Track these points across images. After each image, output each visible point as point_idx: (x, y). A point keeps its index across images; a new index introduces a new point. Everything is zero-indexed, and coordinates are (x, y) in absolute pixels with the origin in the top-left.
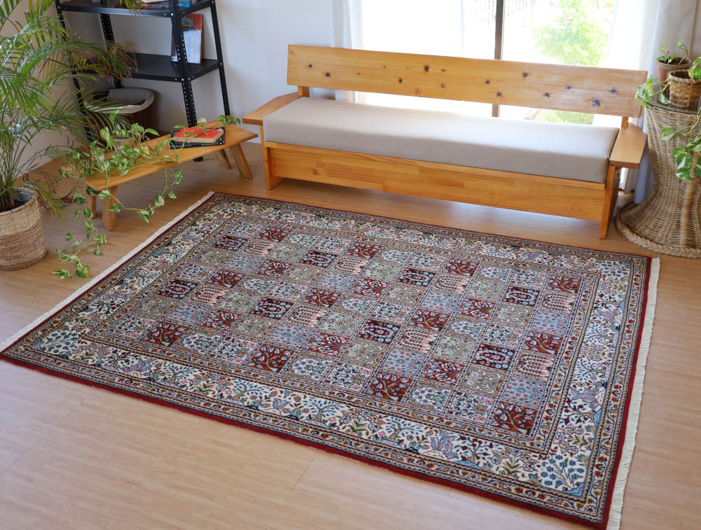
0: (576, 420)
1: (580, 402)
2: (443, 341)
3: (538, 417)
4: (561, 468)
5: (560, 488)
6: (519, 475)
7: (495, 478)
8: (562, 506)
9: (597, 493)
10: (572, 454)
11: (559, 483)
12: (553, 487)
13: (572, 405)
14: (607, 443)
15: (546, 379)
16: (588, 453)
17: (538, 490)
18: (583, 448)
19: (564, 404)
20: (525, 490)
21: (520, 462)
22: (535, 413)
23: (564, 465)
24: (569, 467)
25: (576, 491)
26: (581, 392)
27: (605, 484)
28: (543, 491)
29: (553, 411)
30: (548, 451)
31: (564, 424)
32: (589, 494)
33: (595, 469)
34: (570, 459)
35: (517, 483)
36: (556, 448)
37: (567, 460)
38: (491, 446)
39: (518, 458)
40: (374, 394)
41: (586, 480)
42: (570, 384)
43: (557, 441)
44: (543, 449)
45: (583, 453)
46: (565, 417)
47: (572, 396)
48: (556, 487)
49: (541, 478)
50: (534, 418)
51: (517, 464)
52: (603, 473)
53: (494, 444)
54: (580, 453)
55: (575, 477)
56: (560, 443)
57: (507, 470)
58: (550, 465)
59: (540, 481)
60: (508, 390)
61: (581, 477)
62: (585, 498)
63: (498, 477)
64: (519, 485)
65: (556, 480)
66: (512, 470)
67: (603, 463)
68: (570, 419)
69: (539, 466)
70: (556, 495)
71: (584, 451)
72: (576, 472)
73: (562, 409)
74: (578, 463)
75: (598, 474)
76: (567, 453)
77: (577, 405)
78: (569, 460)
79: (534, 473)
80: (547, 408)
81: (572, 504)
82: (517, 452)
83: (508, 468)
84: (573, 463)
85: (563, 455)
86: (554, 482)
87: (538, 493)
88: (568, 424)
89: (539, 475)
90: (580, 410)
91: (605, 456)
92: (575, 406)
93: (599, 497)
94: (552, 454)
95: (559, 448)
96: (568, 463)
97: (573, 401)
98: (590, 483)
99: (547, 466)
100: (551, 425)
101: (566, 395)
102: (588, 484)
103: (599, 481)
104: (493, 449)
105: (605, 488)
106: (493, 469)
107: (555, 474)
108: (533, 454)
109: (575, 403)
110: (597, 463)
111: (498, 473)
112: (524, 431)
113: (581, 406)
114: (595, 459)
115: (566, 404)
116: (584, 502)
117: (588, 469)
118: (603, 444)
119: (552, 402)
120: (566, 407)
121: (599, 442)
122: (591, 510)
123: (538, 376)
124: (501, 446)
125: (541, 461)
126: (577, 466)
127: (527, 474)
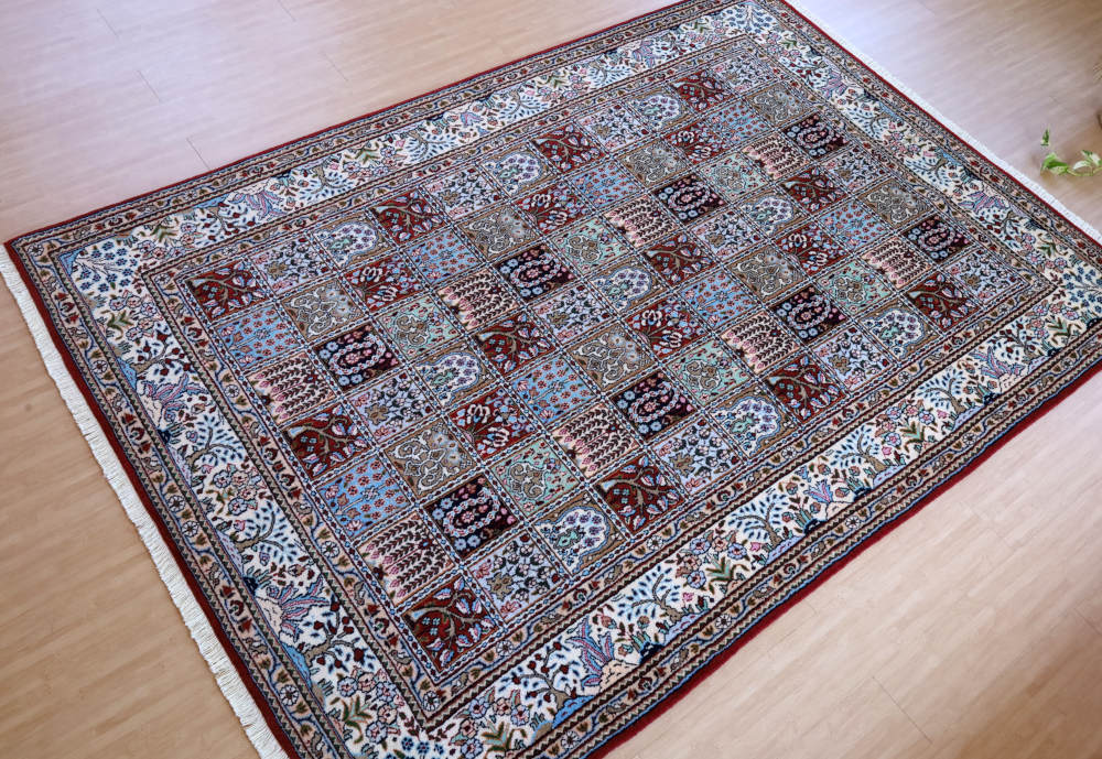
0: (153, 348)
1: (172, 378)
2: (446, 325)
3: (200, 314)
4: (111, 273)
5: (90, 249)
6: (148, 232)
7: (168, 210)
8: (70, 233)
9: (45, 274)
10: (114, 297)
11: (97, 254)
12: (100, 245)
13: (177, 365)
14: (84, 345)
15: (252, 378)
16: (97, 314)
17: (111, 231)
18: (108, 316)
19: (190, 358)
20: (125, 221)
21: (162, 245)
22: (210, 315)
23: (111, 279)
24: (103, 280)
25: (71, 259)
26: (186, 396)
27: (44, 292)
28: (103, 233)
29: (191, 337)
30: (145, 280)
31: (162, 329)
32: (53, 267)
33: (70, 299)
34: (111, 291)
35: (139, 222)
36: (139, 291)
37: (113, 286)
38: (211, 238)
39: (168, 249)
40: (407, 195)
41: (70, 280)
42: (214, 398)
43: (147, 300)
44: (153, 278)
45: (102, 309)
46: (169, 340)
47: (191, 380)
48: (95, 248)
49: (122, 246)
50: (205, 308)
51: (164, 240)
52: (56, 302)
53: (211, 242)
54: (106, 307)
55: (85, 274)
56: (141, 300)
57: (166, 228)
58: (127, 266)
59: (119, 242)
60: (279, 322)
61: (78, 279)
62: (53, 259)
63: (166, 212)
64: (135, 221)
65: (103, 256)
66: (161, 231)
67: (67, 314)
68: (160, 342)
69: (137, 256)
70: (87, 239)
71: (103, 313)
72: (90, 280)
73: (184, 348)
74: (97, 293)
75: (61, 297)
76: (121, 294)
77: (172, 371)
78: (110, 288)
79: (135, 246)
80: (204, 336)
81: (61, 243)
82: (177, 253)
83: (168, 231)
84: (103, 288)
85: (123, 289)
86: (103, 252)
87: (108, 227)
88: (155, 334)
89: (127, 248)
90: (161, 367)
91: (72, 325)
92: (172, 366)
93: (39, 271)
94: (136, 280)
95: (135, 293)
96: (108, 285)
97: (182, 372)
98: (63, 280)
99: (129, 263)
100: (175, 316)
101: (200, 374)
102: (63, 276)
103: (54, 289)
104: (206, 237)
105: (41, 287)
106: (180, 218)
107: (110, 261)
108: (158, 264)
109: (177, 372)
110: (75, 310)
111: (172, 217)
112: (197, 283)
113: (165, 372)
114: (82, 313)
115: (186, 360)
116: (49, 254)
117: (79, 293)
118: (89, 340)
119: (206, 348)
120: (182, 356)
121: (96, 338)
122: (36, 250)
123: (266, 374)
124: (201, 246)
125: (140, 264)
126: (95, 288)
127: (141, 239)
